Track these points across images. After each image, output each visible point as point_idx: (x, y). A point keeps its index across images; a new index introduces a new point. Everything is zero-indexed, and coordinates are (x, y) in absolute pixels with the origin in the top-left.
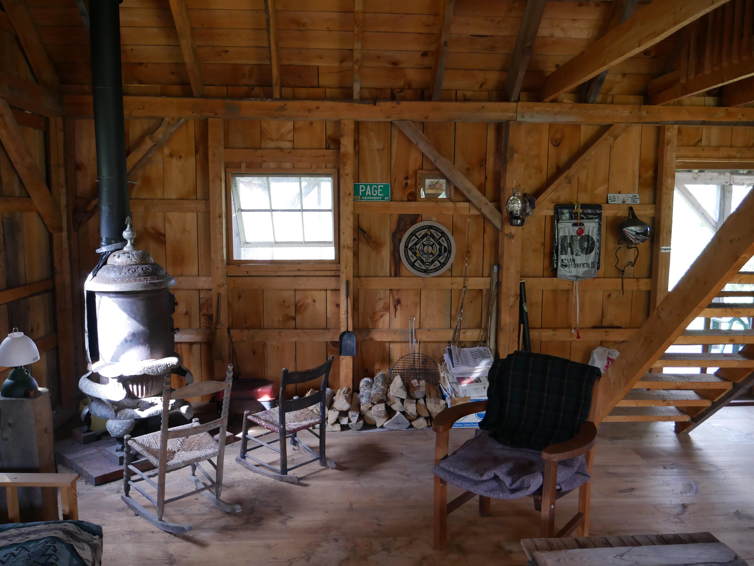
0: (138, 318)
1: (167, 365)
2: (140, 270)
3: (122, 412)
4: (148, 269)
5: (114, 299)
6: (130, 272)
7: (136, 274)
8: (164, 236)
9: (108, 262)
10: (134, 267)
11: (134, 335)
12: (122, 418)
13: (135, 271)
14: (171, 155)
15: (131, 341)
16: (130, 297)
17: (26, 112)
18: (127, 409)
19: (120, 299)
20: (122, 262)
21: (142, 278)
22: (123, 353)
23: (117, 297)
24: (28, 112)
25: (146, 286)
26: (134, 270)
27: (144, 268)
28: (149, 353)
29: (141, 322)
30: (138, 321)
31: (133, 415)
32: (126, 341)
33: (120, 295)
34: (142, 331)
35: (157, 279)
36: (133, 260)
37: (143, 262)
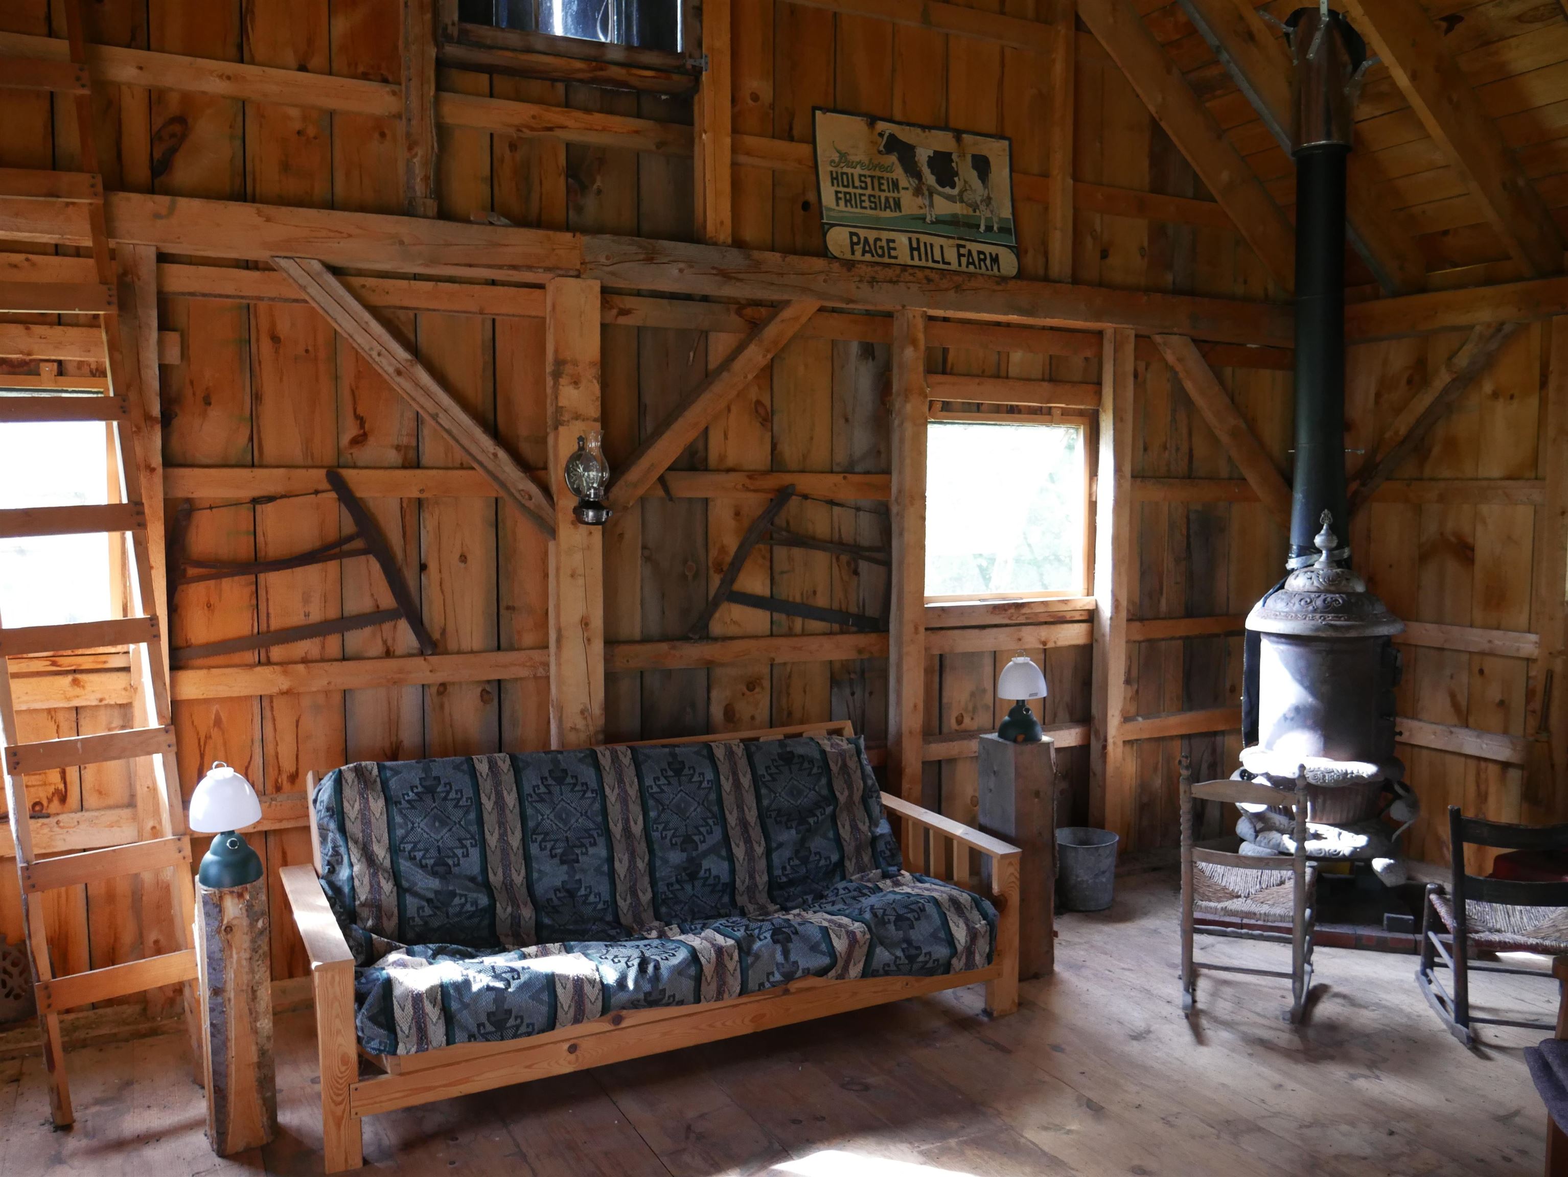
0: (1307, 684)
1: (1346, 773)
2: (1319, 602)
3: (1266, 834)
4: (1337, 600)
5: (1275, 646)
6: (1303, 603)
7: (1311, 608)
8: (1472, 549)
9: (1286, 586)
10: (1313, 595)
11: (1297, 709)
12: (1263, 844)
13: (1311, 602)
14: (1495, 395)
15: (1292, 719)
16: (1296, 645)
17: (1249, 346)
18: (1274, 832)
19: (1283, 647)
20: (1298, 586)
21: (1318, 616)
22: (1279, 736)
23: (1278, 643)
24: (1254, 346)
25: (1318, 629)
26: (1309, 601)
27: (1329, 599)
28: (1321, 745)
29: (1312, 688)
30: (1306, 688)
31: (1279, 845)
32: (1285, 718)
33: (1283, 640)
34: (1311, 705)
35: (1345, 620)
36: (1316, 583)
37: (1332, 588)
